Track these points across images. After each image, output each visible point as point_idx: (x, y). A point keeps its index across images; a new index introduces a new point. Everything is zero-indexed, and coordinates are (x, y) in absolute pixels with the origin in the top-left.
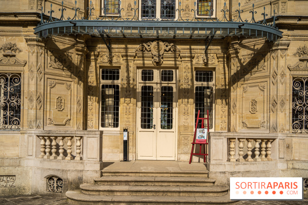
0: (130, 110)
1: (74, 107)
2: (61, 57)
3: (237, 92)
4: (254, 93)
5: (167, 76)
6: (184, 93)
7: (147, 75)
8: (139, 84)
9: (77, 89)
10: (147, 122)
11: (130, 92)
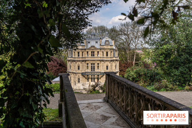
0: (90, 80)
1: (84, 80)
2: (83, 76)
3: (101, 78)
4: (103, 79)
5: (94, 76)
6: (96, 78)
7: (92, 76)
8: (91, 77)
9: (85, 78)
10: (92, 81)
11: (90, 78)
